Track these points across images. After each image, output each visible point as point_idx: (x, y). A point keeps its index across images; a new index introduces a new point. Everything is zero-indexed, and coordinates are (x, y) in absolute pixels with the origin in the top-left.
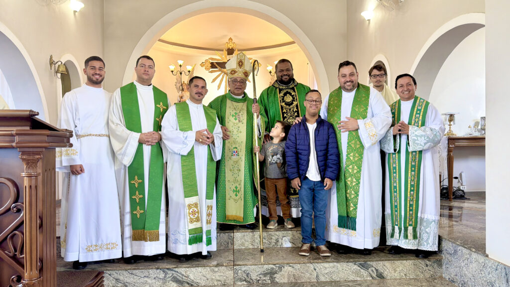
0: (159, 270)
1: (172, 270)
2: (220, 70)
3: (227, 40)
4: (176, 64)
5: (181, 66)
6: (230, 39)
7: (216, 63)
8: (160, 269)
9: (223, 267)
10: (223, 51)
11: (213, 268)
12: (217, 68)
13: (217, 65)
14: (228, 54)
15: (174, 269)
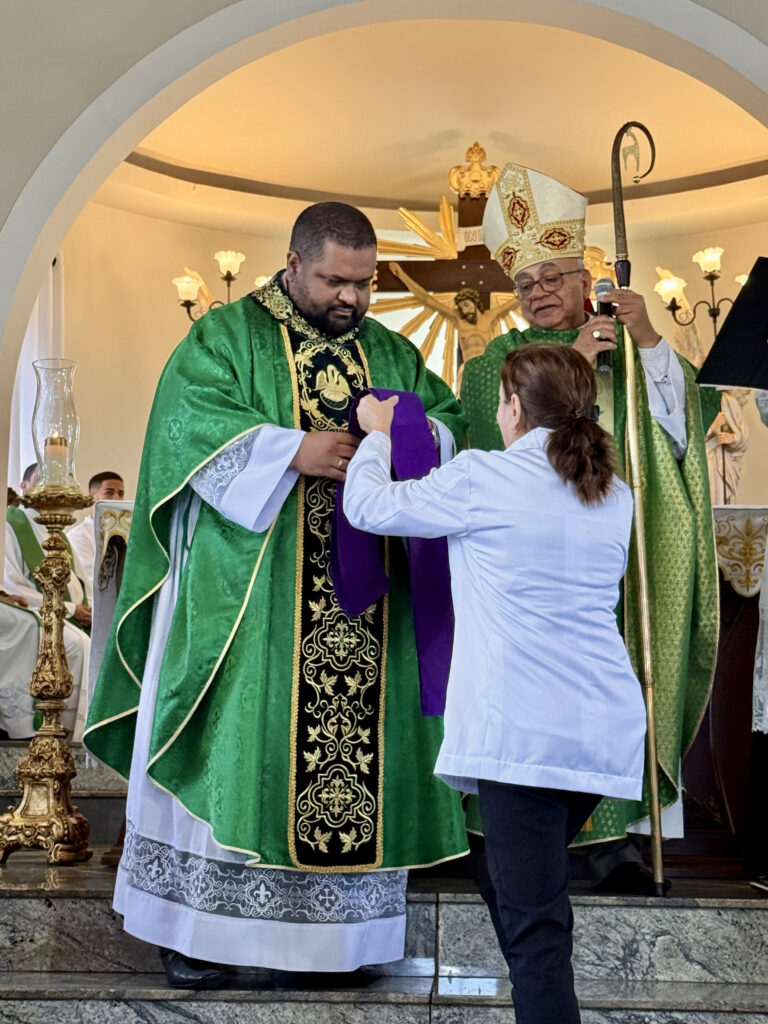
0: (123, 1006)
1: (175, 1010)
2: (418, 301)
3: (457, 154)
4: (207, 267)
5: (229, 278)
6: (476, 150)
7: (402, 264)
8: (127, 1001)
9: (385, 1010)
10: (435, 208)
11: (342, 1008)
12: (404, 288)
13: (404, 277)
14: (463, 223)
15: (184, 1005)
